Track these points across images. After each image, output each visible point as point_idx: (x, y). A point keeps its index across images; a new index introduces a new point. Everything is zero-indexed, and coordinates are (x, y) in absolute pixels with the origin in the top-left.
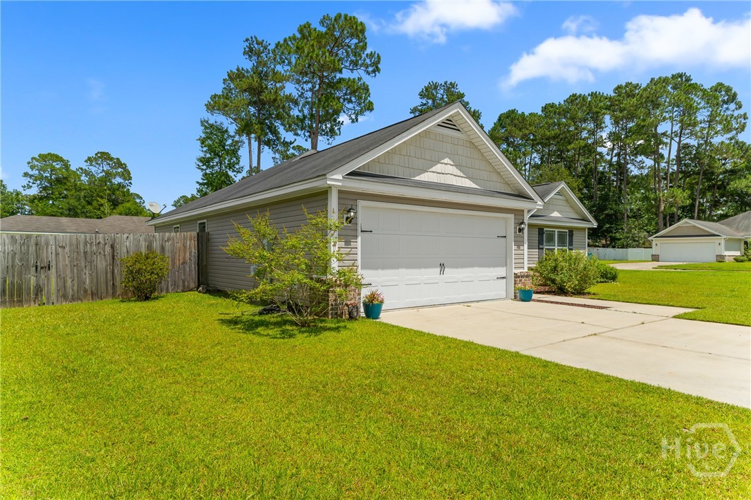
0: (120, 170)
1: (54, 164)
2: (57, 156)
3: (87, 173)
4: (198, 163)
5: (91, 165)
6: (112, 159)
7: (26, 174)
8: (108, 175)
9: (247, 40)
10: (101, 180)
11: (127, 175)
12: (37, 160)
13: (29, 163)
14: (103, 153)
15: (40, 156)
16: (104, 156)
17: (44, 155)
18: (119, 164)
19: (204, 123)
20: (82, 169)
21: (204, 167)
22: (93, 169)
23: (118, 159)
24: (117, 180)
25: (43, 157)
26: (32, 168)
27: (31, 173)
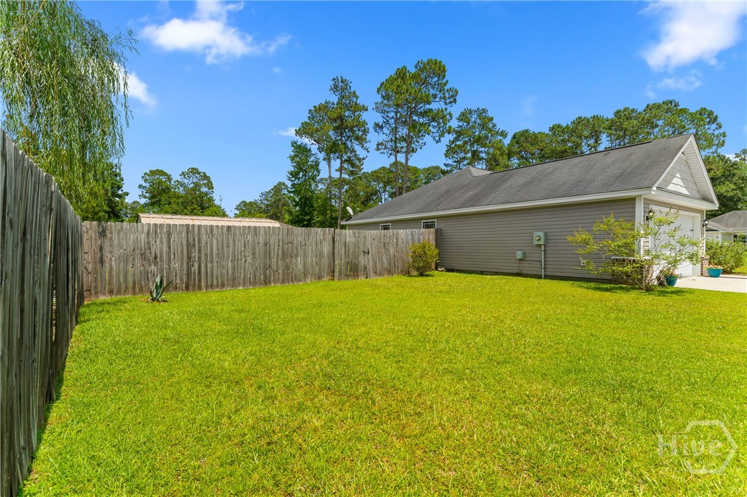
0: (205, 181)
1: (161, 177)
2: (163, 172)
3: (182, 185)
4: (289, 175)
5: (185, 178)
6: (199, 173)
7: (140, 186)
8: (197, 185)
9: (334, 79)
10: (193, 189)
11: (210, 186)
12: (149, 175)
13: (143, 177)
14: (193, 169)
15: (150, 171)
16: (194, 171)
17: (153, 171)
18: (205, 177)
19: (294, 144)
20: (178, 181)
21: (293, 179)
22: (186, 181)
23: (204, 173)
24: (204, 189)
25: (153, 173)
26: (146, 181)
27: (144, 184)
